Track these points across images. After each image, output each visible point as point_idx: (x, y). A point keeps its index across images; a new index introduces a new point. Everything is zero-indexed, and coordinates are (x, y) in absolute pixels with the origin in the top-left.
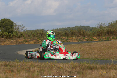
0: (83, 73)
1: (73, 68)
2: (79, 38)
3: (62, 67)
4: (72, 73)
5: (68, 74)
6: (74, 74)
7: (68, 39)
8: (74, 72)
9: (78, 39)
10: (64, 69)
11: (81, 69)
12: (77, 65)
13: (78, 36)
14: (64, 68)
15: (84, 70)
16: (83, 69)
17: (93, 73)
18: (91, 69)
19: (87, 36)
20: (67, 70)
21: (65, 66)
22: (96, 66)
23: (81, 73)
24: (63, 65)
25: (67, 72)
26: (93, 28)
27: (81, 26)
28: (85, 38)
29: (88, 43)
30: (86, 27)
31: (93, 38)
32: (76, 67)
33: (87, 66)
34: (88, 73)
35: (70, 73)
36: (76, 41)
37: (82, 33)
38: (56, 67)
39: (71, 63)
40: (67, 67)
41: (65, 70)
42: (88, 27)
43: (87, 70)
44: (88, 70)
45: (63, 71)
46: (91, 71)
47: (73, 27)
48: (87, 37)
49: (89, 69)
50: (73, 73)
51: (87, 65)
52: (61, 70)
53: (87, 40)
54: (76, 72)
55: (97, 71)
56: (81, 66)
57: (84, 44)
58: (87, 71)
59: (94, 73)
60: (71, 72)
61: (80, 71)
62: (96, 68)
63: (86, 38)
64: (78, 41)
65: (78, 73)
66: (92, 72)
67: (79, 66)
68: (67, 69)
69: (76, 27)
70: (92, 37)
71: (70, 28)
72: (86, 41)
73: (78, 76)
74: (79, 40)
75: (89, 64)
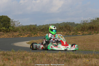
0: (69, 61)
1: (60, 57)
2: (66, 32)
3: (51, 56)
4: (60, 61)
5: (57, 61)
8: (61, 60)
9: (65, 33)
10: (53, 58)
11: (68, 57)
12: (64, 55)
13: (65, 31)
14: (53, 57)
15: (70, 59)
16: (69, 58)
17: (78, 62)
19: (72, 31)
20: (55, 59)
21: (54, 55)
23: (68, 61)
24: (52, 54)
25: (55, 60)
26: (77, 24)
27: (67, 22)
28: (71, 32)
29: (73, 37)
30: (72, 23)
31: (78, 32)
32: (63, 56)
33: (73, 56)
34: (73, 61)
36: (63, 35)
37: (68, 28)
38: (47, 56)
39: (59, 53)
40: (56, 56)
41: (53, 59)
42: (74, 23)
43: (72, 59)
44: (73, 58)
45: (52, 60)
46: (76, 59)
47: (61, 24)
48: (73, 32)
49: (74, 58)
52: (50, 59)
53: (73, 34)
54: (63, 61)
55: (81, 60)
57: (70, 37)
58: (72, 60)
59: (78, 61)
60: (59, 60)
61: (67, 59)
62: (80, 57)
63: (72, 33)
64: (65, 35)
65: (65, 61)
66: (76, 60)
67: (66, 55)
68: (55, 57)
69: (63, 23)
71: (58, 24)
72: (71, 35)
75: (74, 54)
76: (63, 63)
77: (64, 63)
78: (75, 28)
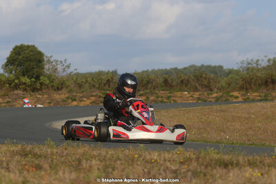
0: (205, 175)
1: (182, 163)
2: (197, 93)
3: (156, 161)
4: (180, 174)
5: (171, 175)
6: (185, 177)
7: (172, 95)
8: (184, 173)
9: (195, 96)
10: (162, 165)
11: (202, 165)
12: (193, 156)
13: (196, 90)
14: (162, 162)
15: (209, 168)
16: (206, 167)
17: (229, 177)
18: (226, 165)
19: (216, 90)
20: (167, 168)
21: (164, 157)
22: (237, 160)
23: (202, 175)
24: (159, 155)
25: (168, 171)
26: (231, 72)
27: (203, 66)
28: (211, 94)
29: (219, 106)
30: (215, 67)
31: (231, 94)
32: (190, 160)
33: (216, 160)
34: (218, 175)
35: (175, 175)
36: (191, 102)
37: (206, 82)
38: (143, 159)
39: (179, 151)
40: (169, 161)
41: (162, 168)
42: (221, 67)
43: (215, 168)
44: (218, 168)
45: (159, 170)
46: (224, 170)
47: (185, 69)
48: (217, 93)
49: (220, 166)
50: (183, 175)
51: (216, 156)
52: (153, 167)
53: (217, 99)
54: (190, 173)
55: (239, 172)
56: (200, 159)
57: (210, 107)
58: (215, 171)
59: (231, 175)
60: (178, 172)
61: (199, 170)
62: (238, 164)
63: (215, 95)
64: (195, 101)
65: (195, 174)
66: (226, 173)
67: (198, 158)
68: (168, 164)
69: (191, 66)
70: (229, 92)
71: (176, 69)
72: (213, 100)
73: (194, 181)
74: (198, 98)
75: (220, 155)
76: (189, 179)
77: (191, 179)
78: (223, 82)
